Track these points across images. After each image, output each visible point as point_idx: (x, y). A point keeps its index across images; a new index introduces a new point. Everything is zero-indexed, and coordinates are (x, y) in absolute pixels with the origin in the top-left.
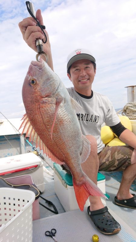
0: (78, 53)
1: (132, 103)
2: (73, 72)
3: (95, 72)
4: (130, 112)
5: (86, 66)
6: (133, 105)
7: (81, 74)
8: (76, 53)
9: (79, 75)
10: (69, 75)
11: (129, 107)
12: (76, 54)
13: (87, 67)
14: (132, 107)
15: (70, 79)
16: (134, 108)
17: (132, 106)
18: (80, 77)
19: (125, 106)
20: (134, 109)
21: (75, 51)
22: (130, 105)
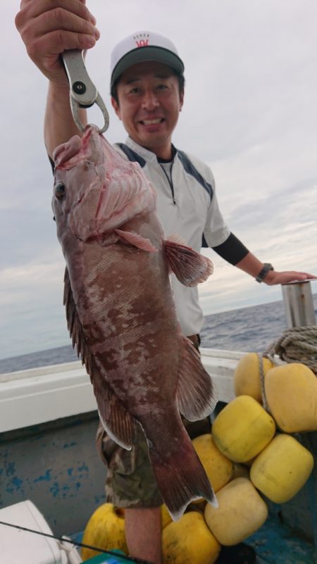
0: (142, 43)
1: (303, 330)
2: (126, 96)
3: (181, 100)
4: (302, 354)
5: (158, 82)
6: (308, 335)
7: (145, 103)
8: (137, 42)
9: (140, 106)
10: (115, 103)
11: (299, 340)
12: (136, 46)
13: (161, 87)
14: (304, 340)
15: (117, 114)
16: (310, 344)
17: (304, 337)
18: (142, 111)
19: (284, 338)
20: (311, 346)
21: (135, 38)
22: (299, 335)
